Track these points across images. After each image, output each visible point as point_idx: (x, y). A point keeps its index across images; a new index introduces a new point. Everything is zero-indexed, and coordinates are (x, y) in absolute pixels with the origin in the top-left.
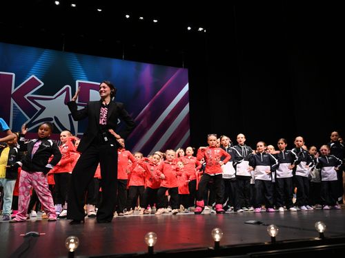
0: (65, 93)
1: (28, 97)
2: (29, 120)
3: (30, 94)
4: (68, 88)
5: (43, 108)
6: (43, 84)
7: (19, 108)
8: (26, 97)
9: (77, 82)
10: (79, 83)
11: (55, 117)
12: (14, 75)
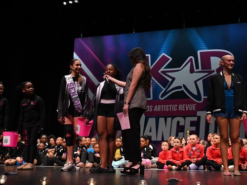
0: (190, 63)
1: (161, 72)
2: (164, 90)
3: (162, 69)
4: (191, 59)
5: (173, 79)
6: (171, 59)
8: (160, 71)
9: (199, 52)
10: (200, 53)
11: (184, 85)
12: (149, 56)
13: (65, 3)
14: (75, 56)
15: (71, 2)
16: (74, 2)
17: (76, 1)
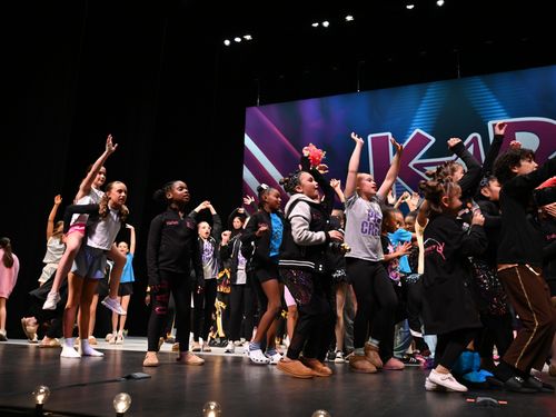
0: (472, 146)
1: (414, 166)
3: (416, 160)
4: (475, 138)
6: (433, 140)
7: (403, 184)
8: (411, 165)
9: (490, 124)
12: (390, 134)
13: (227, 42)
14: (248, 142)
15: (238, 40)
16: (243, 39)
17: (248, 37)
